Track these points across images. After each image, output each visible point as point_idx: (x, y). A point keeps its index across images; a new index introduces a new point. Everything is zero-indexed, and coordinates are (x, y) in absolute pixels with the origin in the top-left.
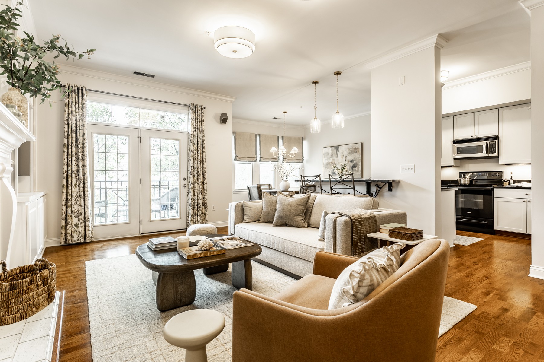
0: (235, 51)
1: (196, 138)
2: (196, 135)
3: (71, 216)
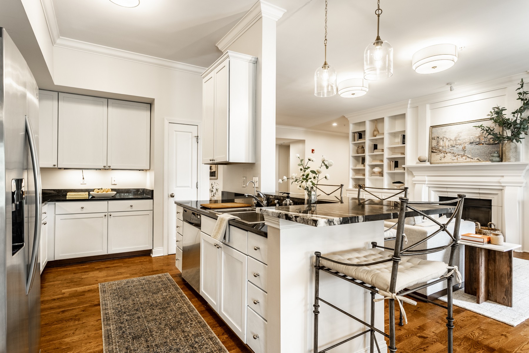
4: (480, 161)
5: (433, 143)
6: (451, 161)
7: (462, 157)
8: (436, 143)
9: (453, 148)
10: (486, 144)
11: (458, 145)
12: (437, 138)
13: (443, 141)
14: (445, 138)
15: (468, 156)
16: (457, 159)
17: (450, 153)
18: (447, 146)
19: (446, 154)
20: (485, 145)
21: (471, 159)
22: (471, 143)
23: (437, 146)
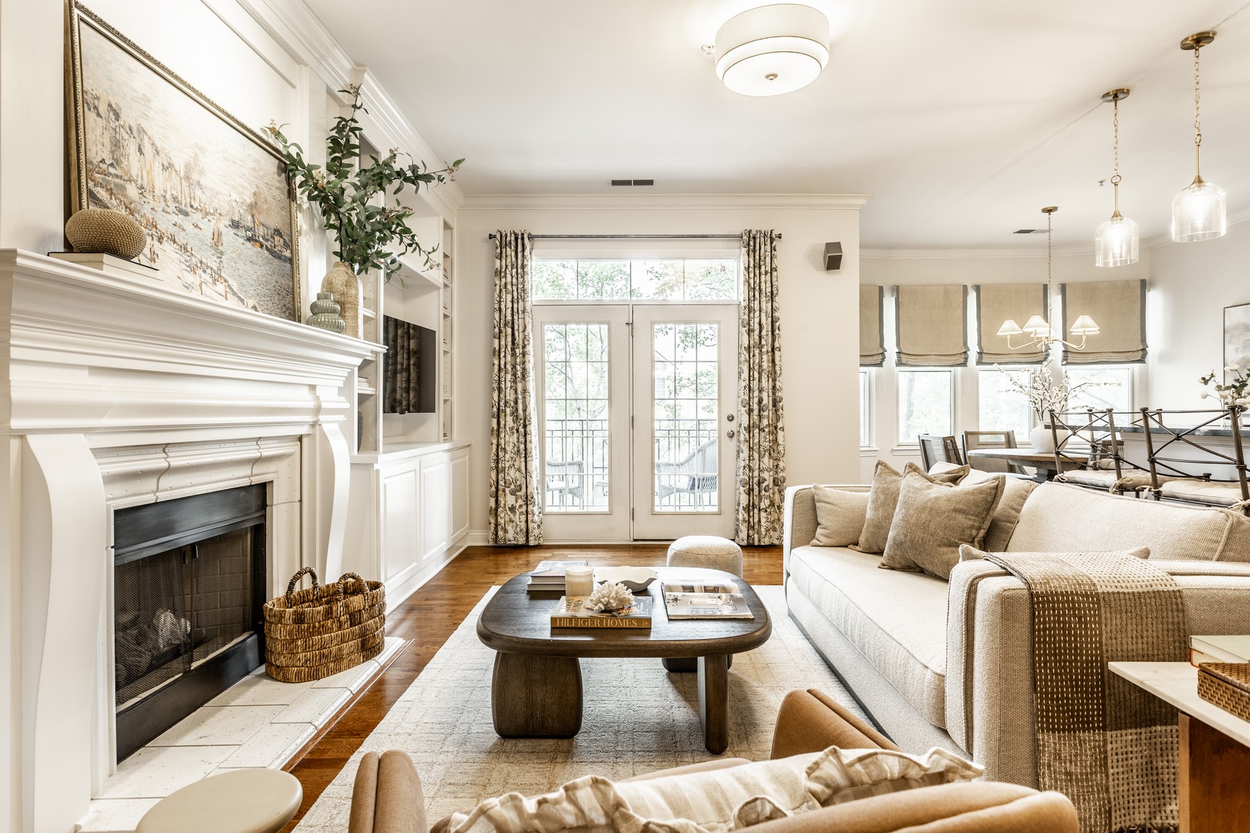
0: (772, 76)
1: (757, 314)
2: (757, 308)
3: (504, 491)
7: (215, 281)
8: (107, 142)
9: (180, 219)
11: (197, 209)
13: (140, 150)
15: (231, 282)
16: (200, 285)
17: (175, 242)
18: (157, 193)
19: (160, 239)
21: (240, 302)
22: (235, 225)
23: (112, 165)
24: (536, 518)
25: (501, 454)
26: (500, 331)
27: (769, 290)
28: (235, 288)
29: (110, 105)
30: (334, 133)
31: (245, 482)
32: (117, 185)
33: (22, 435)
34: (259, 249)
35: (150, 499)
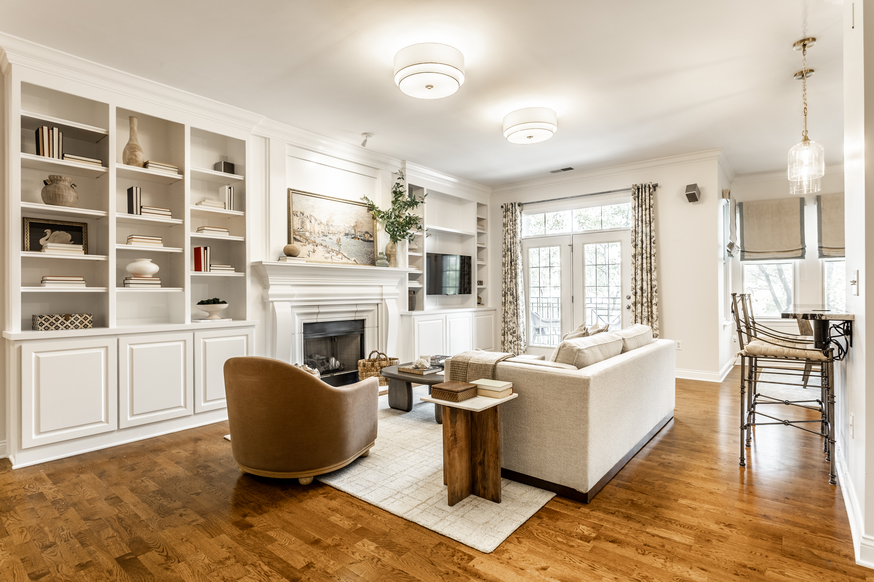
0: (530, 137)
1: (640, 234)
2: (640, 231)
3: (507, 333)
4: (357, 263)
5: (295, 223)
6: (323, 259)
7: (337, 255)
8: (300, 223)
9: (324, 238)
10: (361, 239)
11: (331, 233)
12: (302, 215)
13: (310, 222)
14: (312, 218)
15: (344, 254)
16: (331, 257)
17: (322, 245)
18: (316, 232)
19: (317, 246)
20: (361, 241)
21: (348, 259)
22: (347, 235)
23: (301, 229)
24: (522, 348)
25: (506, 314)
26: (506, 254)
27: (648, 219)
28: (346, 255)
29: (301, 212)
30: (394, 189)
31: (353, 319)
32: (303, 234)
33: (272, 302)
34: (357, 240)
35: (315, 321)
